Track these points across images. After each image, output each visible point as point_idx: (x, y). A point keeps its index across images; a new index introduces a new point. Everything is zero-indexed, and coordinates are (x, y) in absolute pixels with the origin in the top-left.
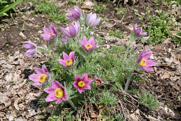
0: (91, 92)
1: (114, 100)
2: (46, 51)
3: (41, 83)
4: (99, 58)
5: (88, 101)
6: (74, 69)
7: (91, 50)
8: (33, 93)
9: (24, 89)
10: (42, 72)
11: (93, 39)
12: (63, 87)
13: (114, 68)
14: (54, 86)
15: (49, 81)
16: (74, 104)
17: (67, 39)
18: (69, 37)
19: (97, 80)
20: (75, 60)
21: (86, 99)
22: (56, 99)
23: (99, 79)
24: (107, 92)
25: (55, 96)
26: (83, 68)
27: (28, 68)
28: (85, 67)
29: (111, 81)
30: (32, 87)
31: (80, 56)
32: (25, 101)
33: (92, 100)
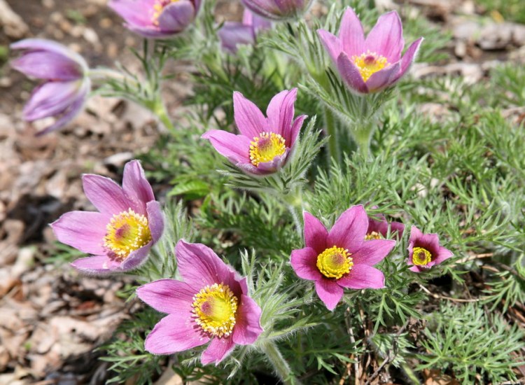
0: (383, 304)
1: (509, 351)
2: (142, 95)
3: (119, 260)
4: (427, 129)
5: (367, 355)
6: (294, 185)
7: (385, 82)
8: (73, 317)
9: (22, 298)
10: (125, 203)
11: (396, 24)
12: (238, 277)
13: (504, 183)
14: (187, 274)
15: (160, 248)
16: (295, 369)
17: (252, 28)
18: (265, 16)
19: (418, 243)
20: (297, 138)
21: (360, 345)
22: (202, 340)
23: (427, 237)
24: (469, 310)
25: (196, 327)
26: (340, 179)
27: (39, 192)
28: (350, 177)
29: (488, 251)
30: (65, 287)
31: (325, 117)
32: (28, 363)
33: (390, 347)
